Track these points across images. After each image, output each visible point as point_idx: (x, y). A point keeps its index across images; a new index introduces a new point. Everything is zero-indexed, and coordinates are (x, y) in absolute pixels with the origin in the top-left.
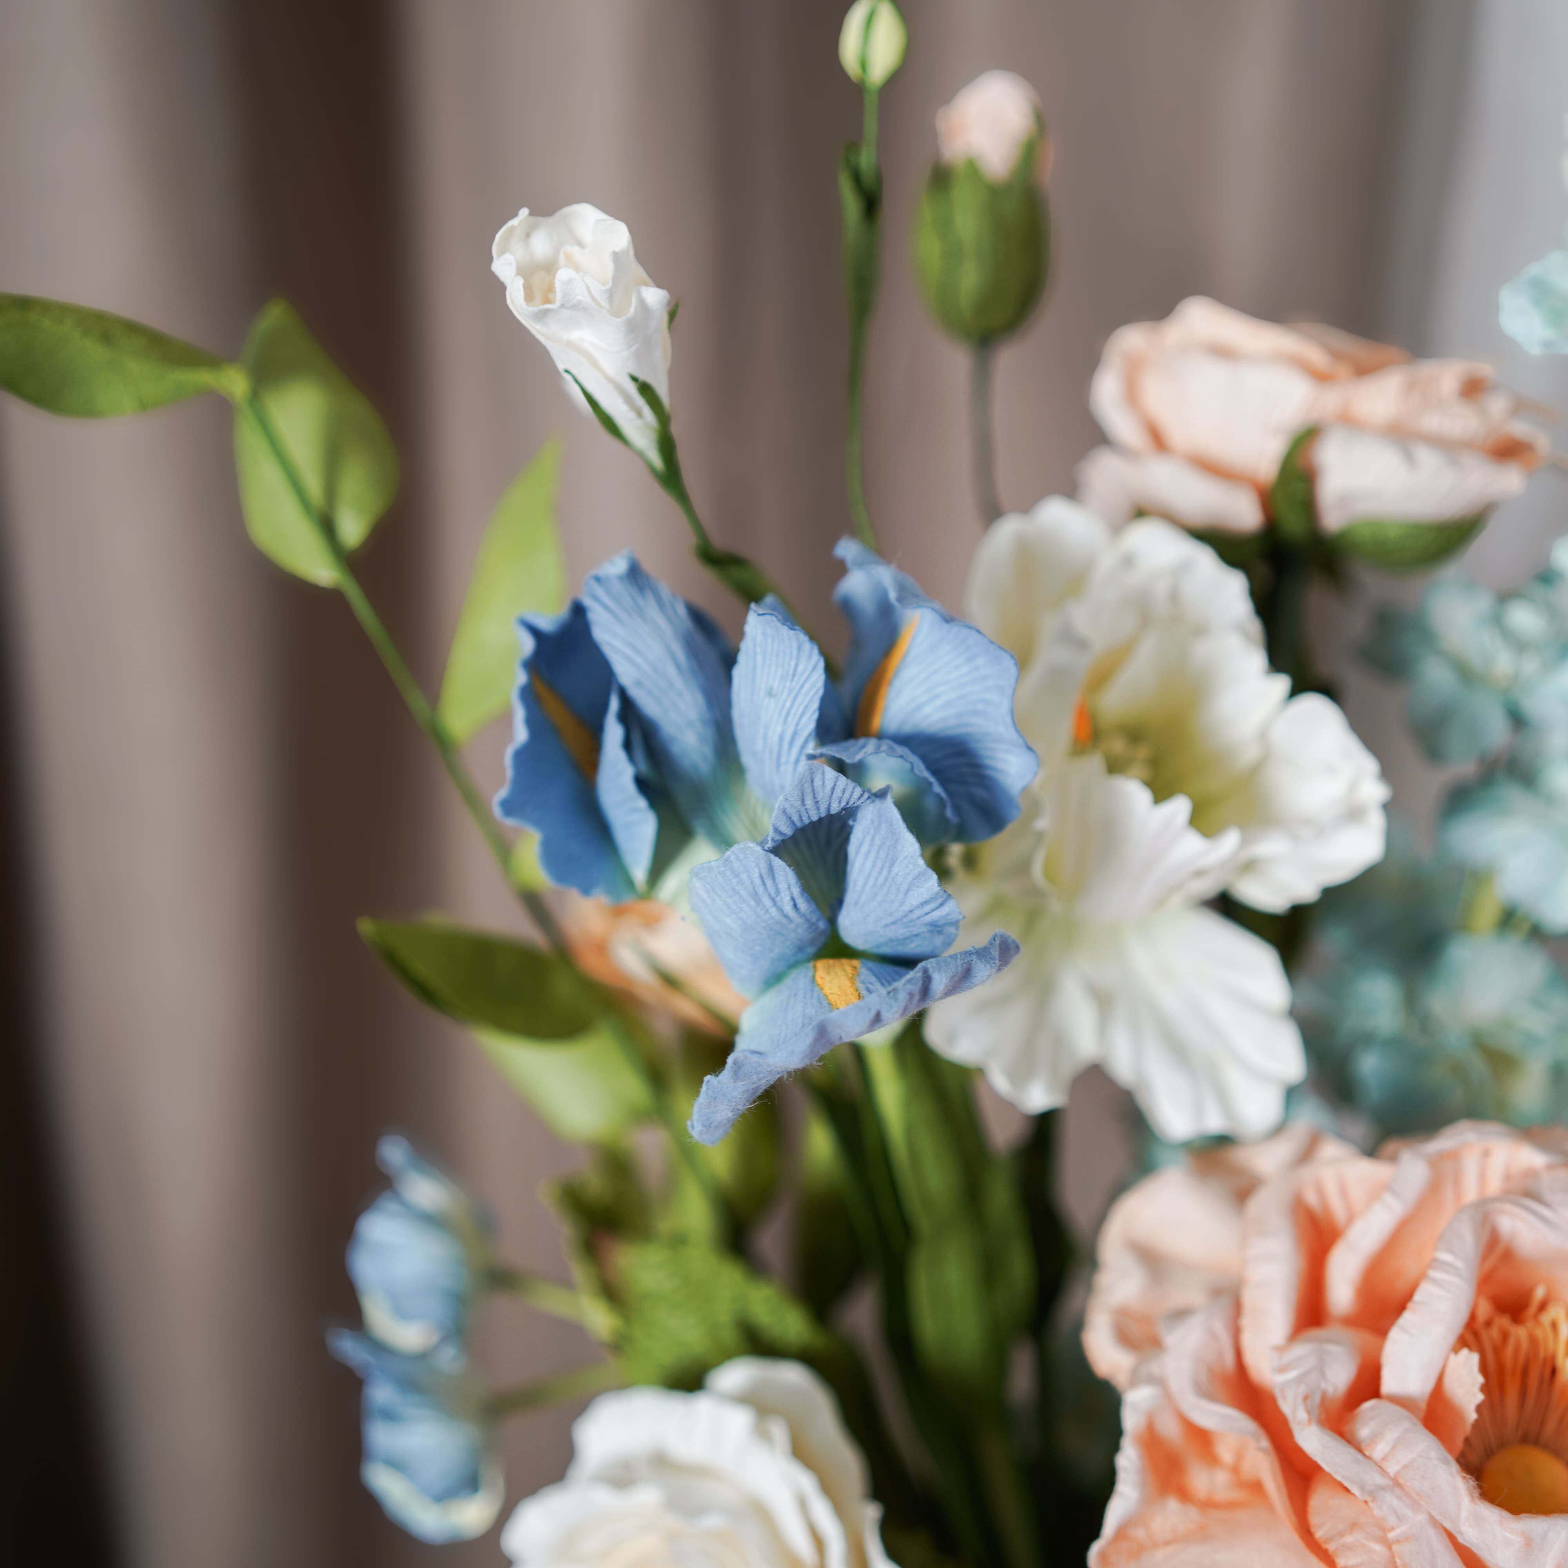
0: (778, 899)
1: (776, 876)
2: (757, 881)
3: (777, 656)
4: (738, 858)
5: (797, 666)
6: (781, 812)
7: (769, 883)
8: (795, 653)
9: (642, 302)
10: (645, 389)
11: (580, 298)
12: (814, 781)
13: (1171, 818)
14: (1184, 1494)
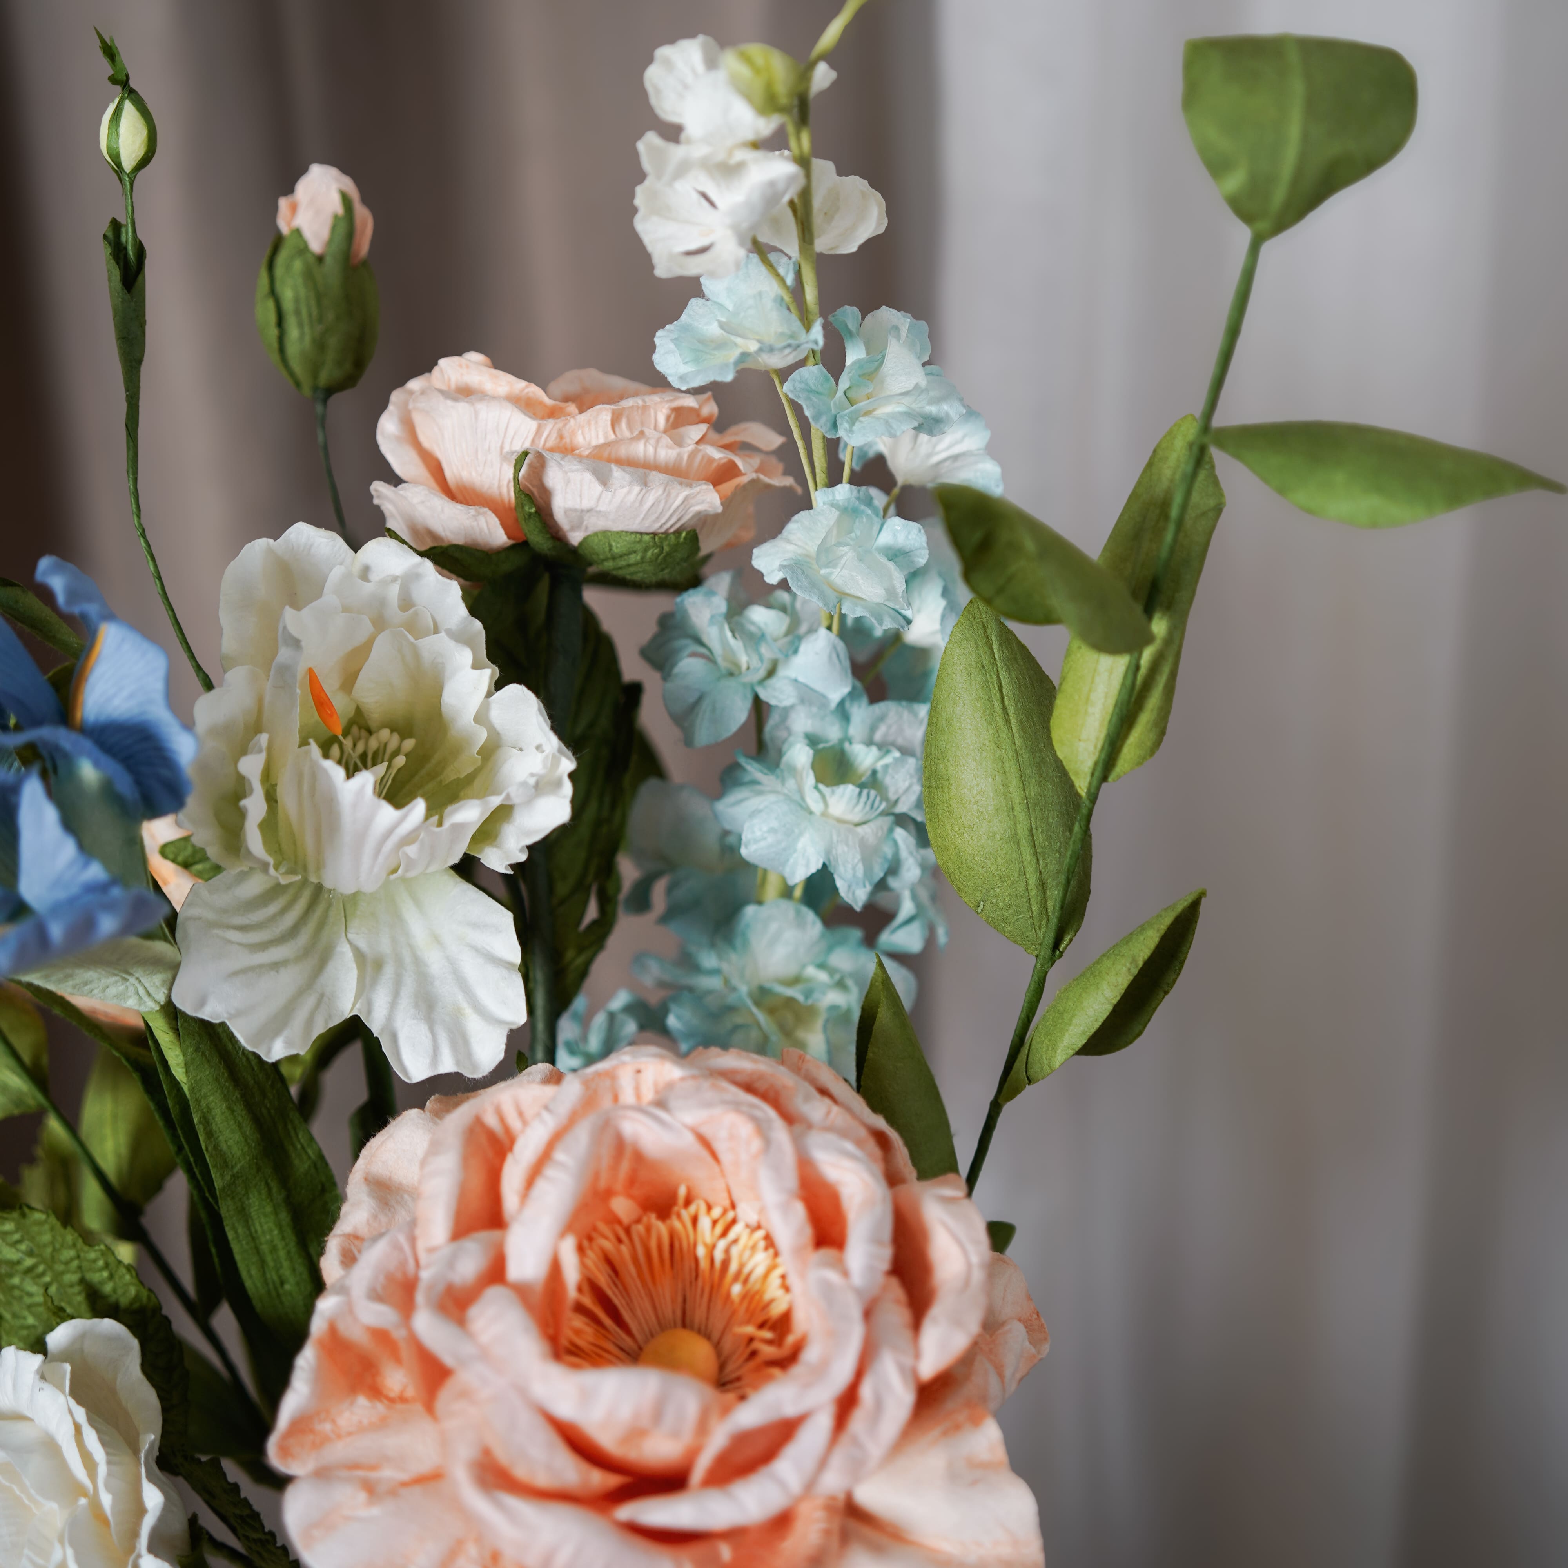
13: (361, 791)
14: (376, 1392)
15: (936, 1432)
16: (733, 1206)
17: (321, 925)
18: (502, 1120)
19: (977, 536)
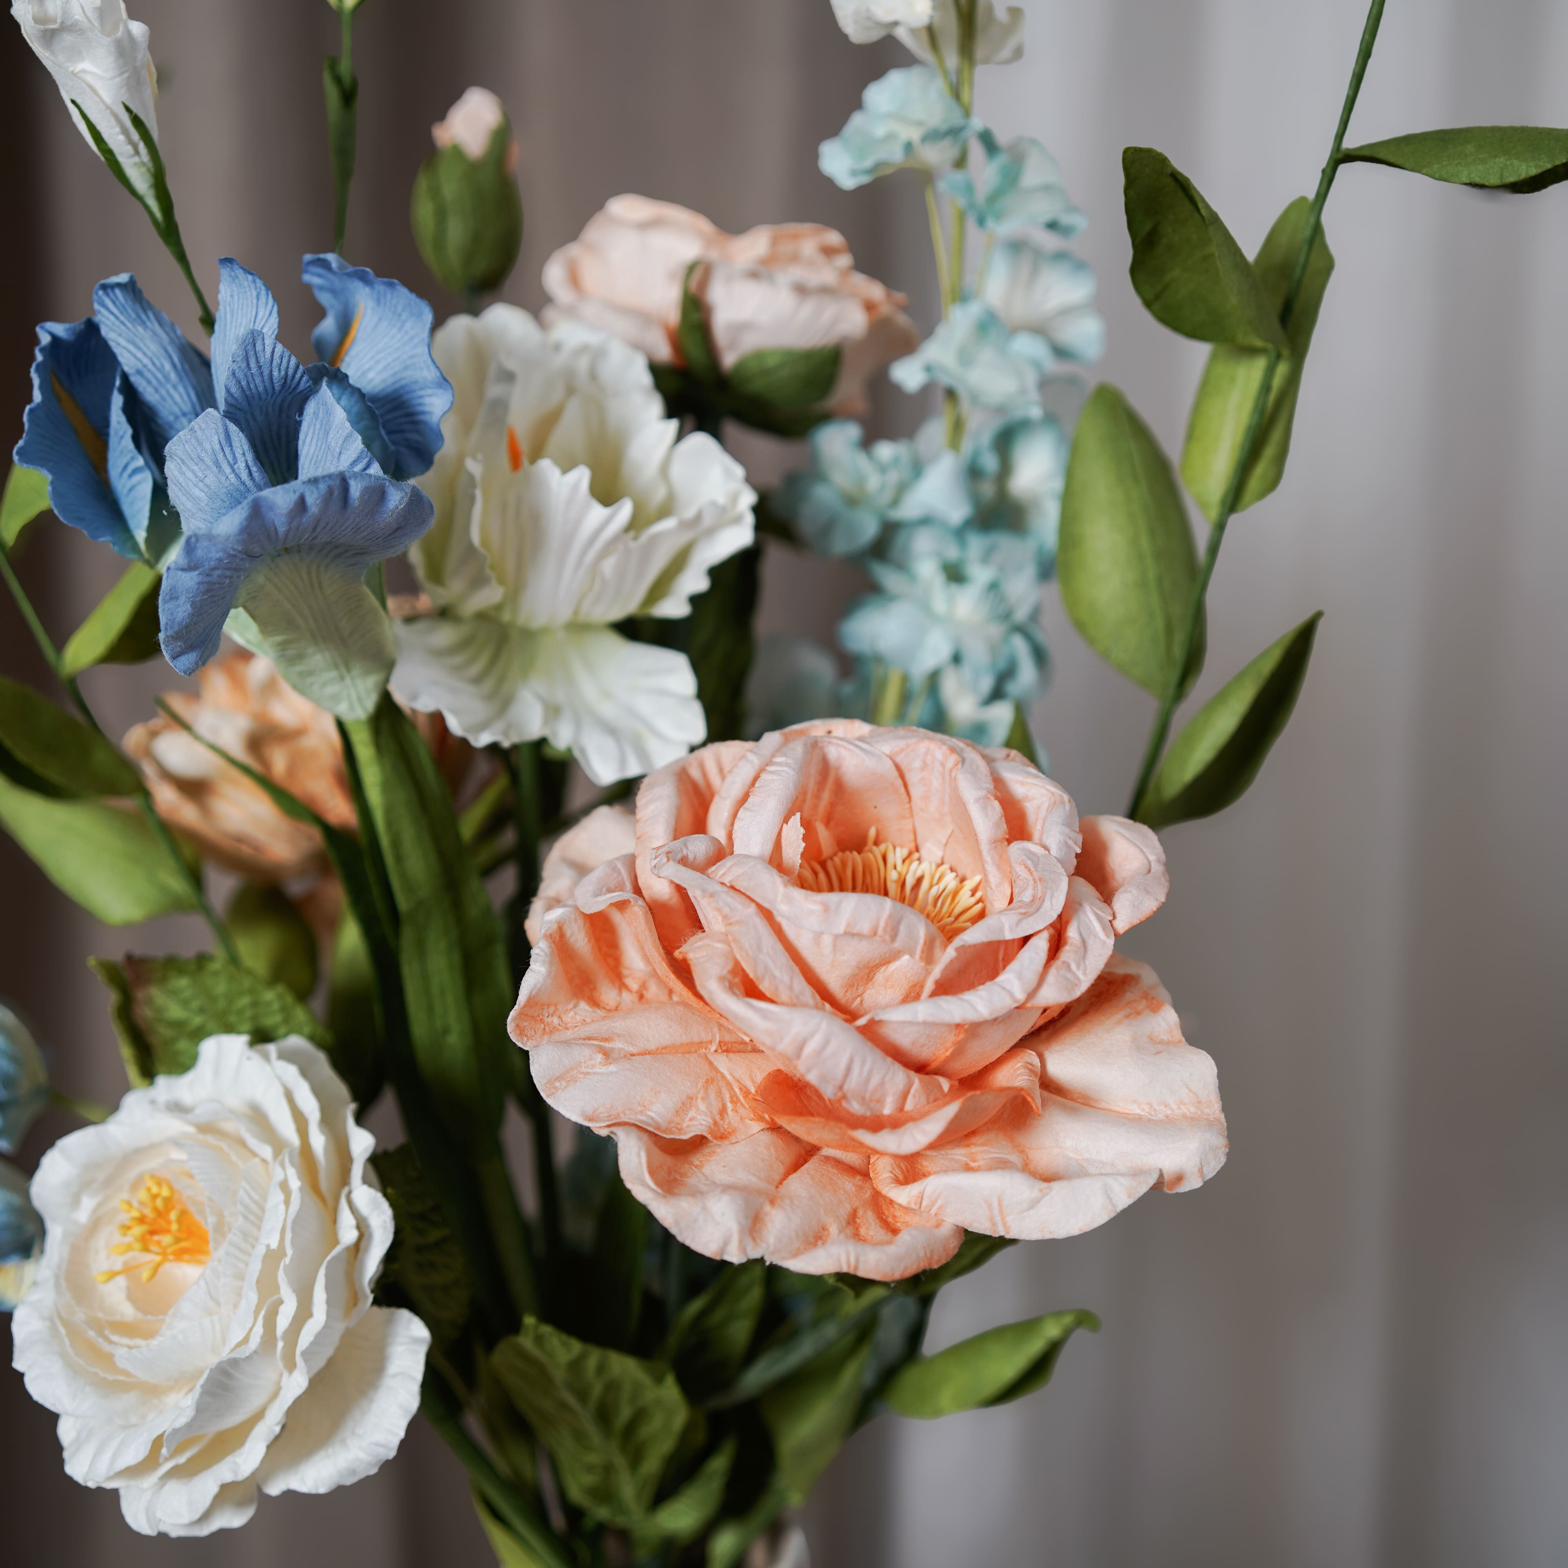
0: (236, 467)
1: (233, 443)
2: (217, 447)
3: (242, 310)
4: (200, 428)
5: (257, 314)
6: (230, 373)
7: (227, 450)
8: (255, 301)
9: (129, 33)
10: (137, 122)
11: (77, 17)
12: (256, 345)
13: (576, 486)
14: (595, 1003)
15: (1120, 1015)
16: (917, 850)
17: (502, 679)
18: (705, 775)
19: (1147, 228)
